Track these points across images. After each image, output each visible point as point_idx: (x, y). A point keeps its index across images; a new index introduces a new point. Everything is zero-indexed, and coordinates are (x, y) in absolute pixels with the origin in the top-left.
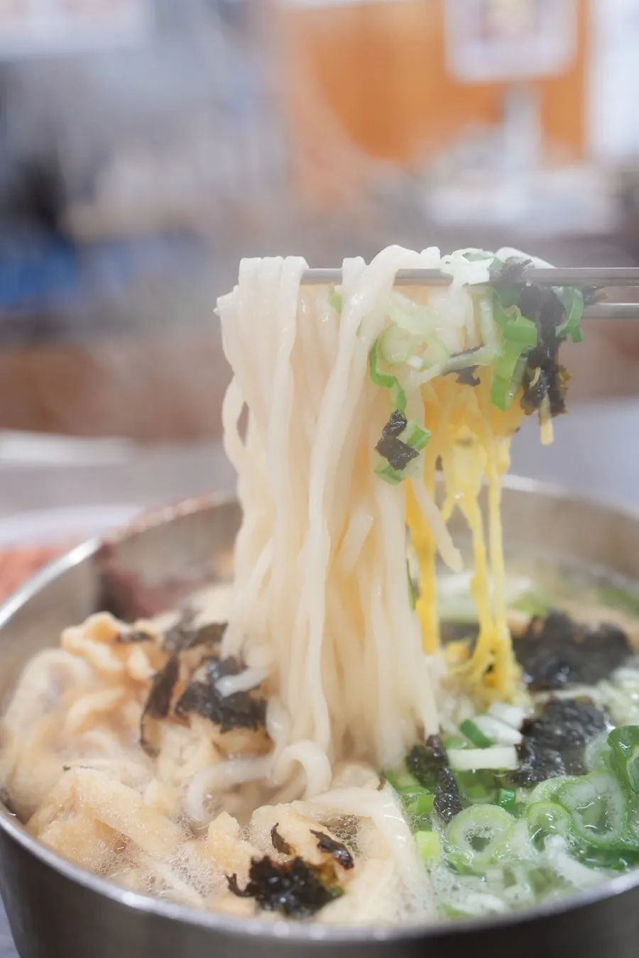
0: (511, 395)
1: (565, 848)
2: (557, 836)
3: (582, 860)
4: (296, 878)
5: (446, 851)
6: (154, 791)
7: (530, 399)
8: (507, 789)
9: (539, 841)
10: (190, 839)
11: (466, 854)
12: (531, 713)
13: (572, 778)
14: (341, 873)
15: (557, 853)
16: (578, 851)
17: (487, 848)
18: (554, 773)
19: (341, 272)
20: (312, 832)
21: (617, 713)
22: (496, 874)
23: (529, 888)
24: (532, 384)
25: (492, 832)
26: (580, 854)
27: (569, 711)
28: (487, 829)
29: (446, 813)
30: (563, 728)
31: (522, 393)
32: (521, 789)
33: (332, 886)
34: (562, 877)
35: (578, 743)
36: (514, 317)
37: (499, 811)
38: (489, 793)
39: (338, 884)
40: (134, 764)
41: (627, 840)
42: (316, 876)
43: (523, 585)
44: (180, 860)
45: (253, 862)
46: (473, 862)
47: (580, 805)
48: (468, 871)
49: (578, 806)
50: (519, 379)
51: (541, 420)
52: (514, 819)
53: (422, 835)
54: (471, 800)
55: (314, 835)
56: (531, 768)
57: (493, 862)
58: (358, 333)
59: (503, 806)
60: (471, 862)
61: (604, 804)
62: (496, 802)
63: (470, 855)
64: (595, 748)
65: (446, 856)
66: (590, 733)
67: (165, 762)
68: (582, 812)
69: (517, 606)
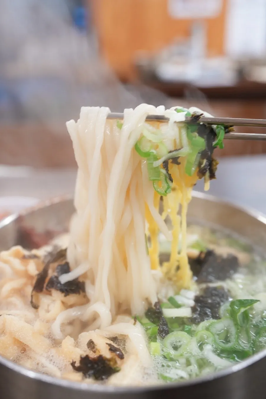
0: (194, 169)
1: (212, 350)
2: (209, 345)
3: (219, 355)
4: (100, 364)
5: (163, 351)
6: (38, 325)
7: (201, 172)
8: (188, 325)
9: (201, 347)
10: (54, 347)
11: (171, 352)
12: (198, 293)
13: (215, 321)
14: (119, 361)
15: (208, 351)
16: (216, 351)
17: (179, 349)
18: (207, 318)
19: (123, 114)
20: (107, 344)
21: (233, 293)
22: (183, 361)
23: (196, 367)
24: (202, 166)
25: (182, 342)
26: (218, 352)
27: (214, 292)
28: (179, 342)
29: (162, 335)
30: (212, 299)
31: (198, 170)
32: (194, 325)
33: (115, 366)
34: (210, 362)
35: (217, 306)
36: (195, 137)
37: (185, 334)
38: (180, 327)
39: (117, 365)
40: (30, 313)
41: (237, 347)
42: (108, 363)
43: (194, 238)
44: (49, 355)
45: (81, 358)
46: (174, 356)
47: (218, 332)
48: (172, 360)
49: (217, 332)
50: (197, 163)
51: (205, 181)
52: (191, 337)
53: (153, 344)
54: (173, 329)
55: (108, 345)
56: (199, 316)
57: (182, 355)
58: (129, 138)
59: (186, 331)
60: (173, 356)
61: (227, 332)
62: (183, 330)
63: (172, 352)
64: (224, 308)
65: (162, 353)
66: (222, 301)
67: (41, 311)
68: (218, 335)
69: (193, 246)
